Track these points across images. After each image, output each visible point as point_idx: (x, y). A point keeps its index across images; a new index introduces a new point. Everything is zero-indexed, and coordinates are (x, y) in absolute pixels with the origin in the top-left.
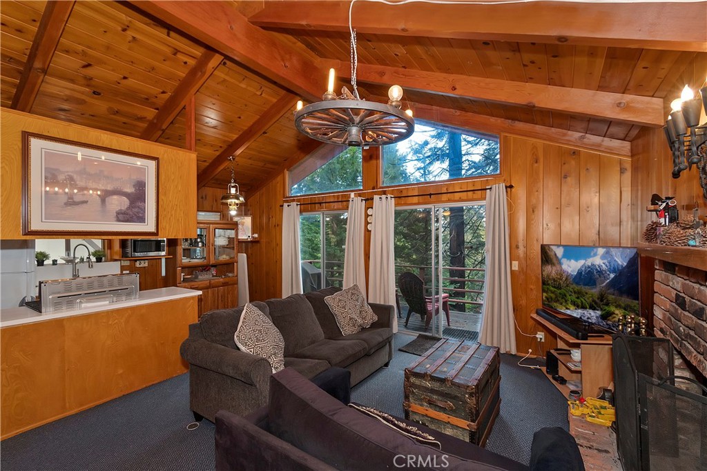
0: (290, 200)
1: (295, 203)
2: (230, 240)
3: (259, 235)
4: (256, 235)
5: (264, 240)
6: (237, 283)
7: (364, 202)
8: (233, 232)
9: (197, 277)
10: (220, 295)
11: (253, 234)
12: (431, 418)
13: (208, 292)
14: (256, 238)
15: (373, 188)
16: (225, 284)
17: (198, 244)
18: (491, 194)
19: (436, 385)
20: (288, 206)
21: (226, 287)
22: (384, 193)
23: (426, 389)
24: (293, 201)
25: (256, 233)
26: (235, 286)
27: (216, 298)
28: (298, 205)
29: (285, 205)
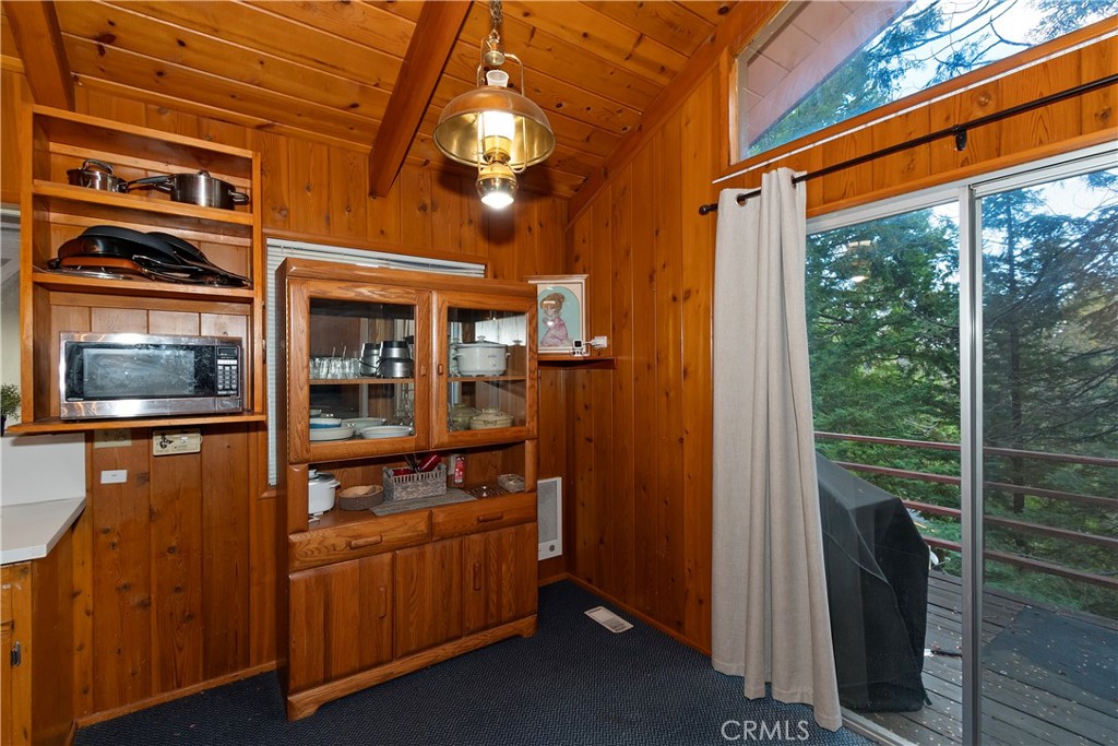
1: (784, 174)
2: (514, 354)
3: (615, 341)
4: (601, 342)
5: (629, 358)
6: (533, 519)
8: (523, 321)
9: (384, 496)
10: (470, 568)
11: (591, 335)
13: (422, 557)
14: (601, 351)
16: (487, 524)
17: (392, 369)
20: (741, 199)
21: (494, 534)
25: (601, 335)
26: (529, 526)
27: (456, 580)
28: (795, 181)
29: (728, 196)
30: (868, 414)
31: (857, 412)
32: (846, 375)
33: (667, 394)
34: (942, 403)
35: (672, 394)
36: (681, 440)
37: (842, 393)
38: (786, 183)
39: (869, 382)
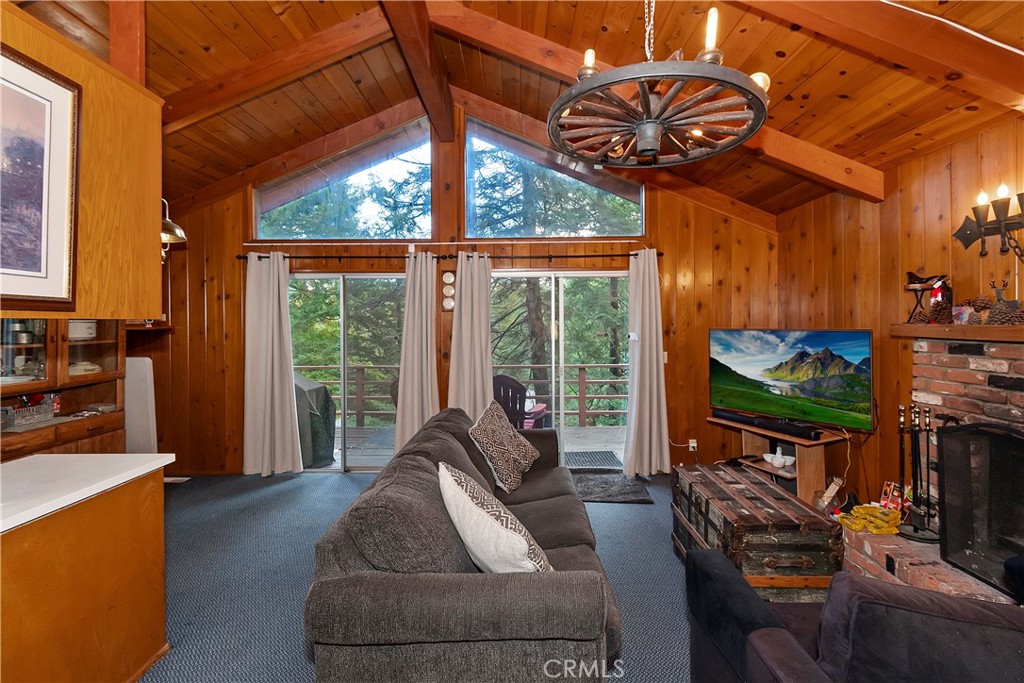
0: (266, 248)
1: (280, 254)
3: (173, 317)
5: (185, 328)
6: (122, 427)
7: (435, 260)
12: (776, 588)
15: (452, 240)
16: (93, 432)
18: (637, 264)
19: (787, 538)
20: (260, 258)
21: (98, 438)
22: (474, 248)
23: (772, 547)
24: (276, 249)
26: (120, 431)
28: (285, 257)
29: (253, 256)
30: (319, 357)
31: (312, 356)
32: (305, 330)
33: (214, 348)
34: (365, 348)
35: (217, 348)
36: (223, 371)
37: (303, 344)
38: (281, 258)
39: (320, 336)
